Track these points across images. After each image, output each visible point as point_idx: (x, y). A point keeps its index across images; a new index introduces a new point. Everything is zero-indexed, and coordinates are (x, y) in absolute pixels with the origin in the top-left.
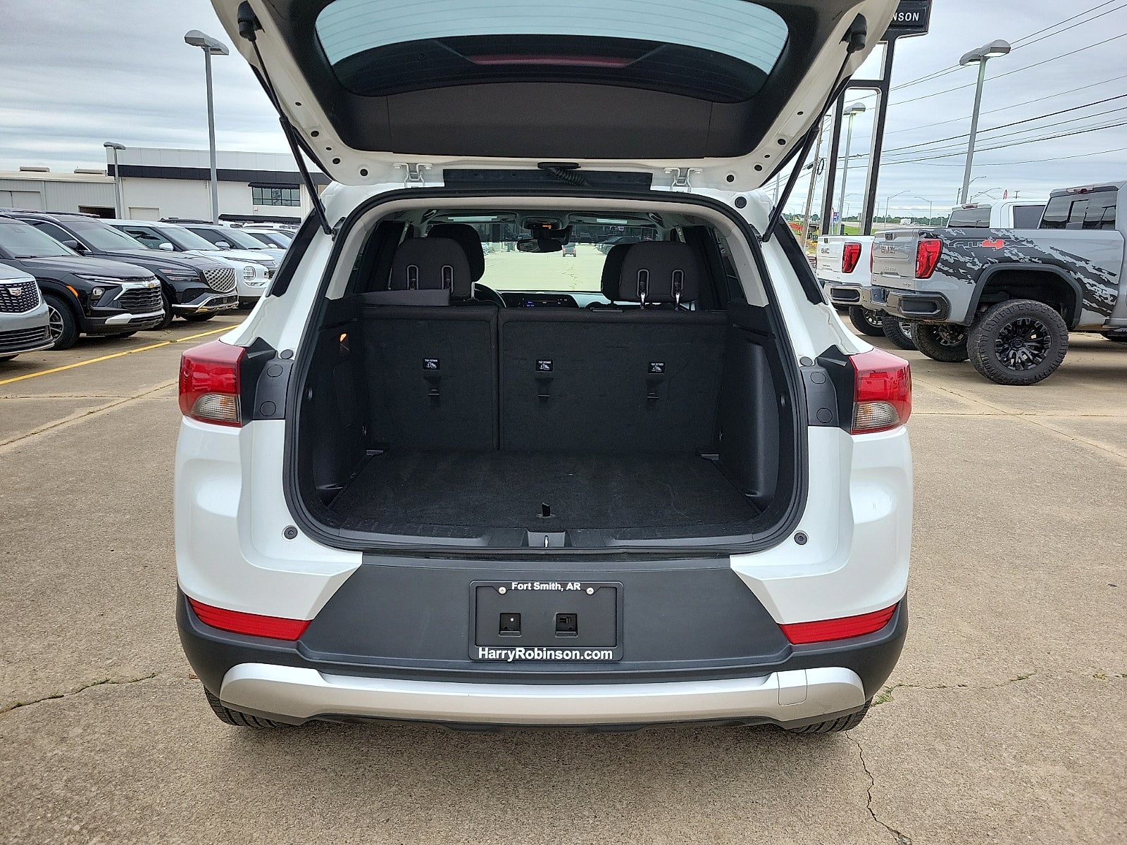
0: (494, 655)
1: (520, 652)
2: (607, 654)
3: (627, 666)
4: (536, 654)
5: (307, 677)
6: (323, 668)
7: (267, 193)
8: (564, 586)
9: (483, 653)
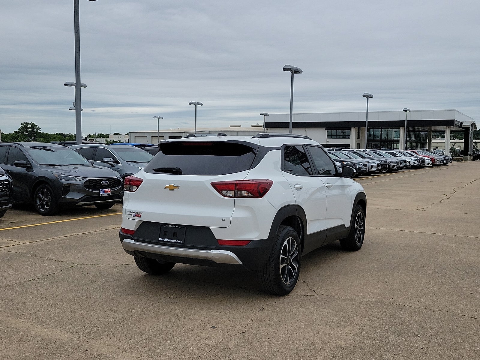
0: (162, 240)
1: (166, 239)
2: (181, 241)
3: (186, 245)
4: (169, 240)
5: (132, 241)
6: (135, 240)
7: (334, 132)
8: (175, 226)
9: (160, 239)
